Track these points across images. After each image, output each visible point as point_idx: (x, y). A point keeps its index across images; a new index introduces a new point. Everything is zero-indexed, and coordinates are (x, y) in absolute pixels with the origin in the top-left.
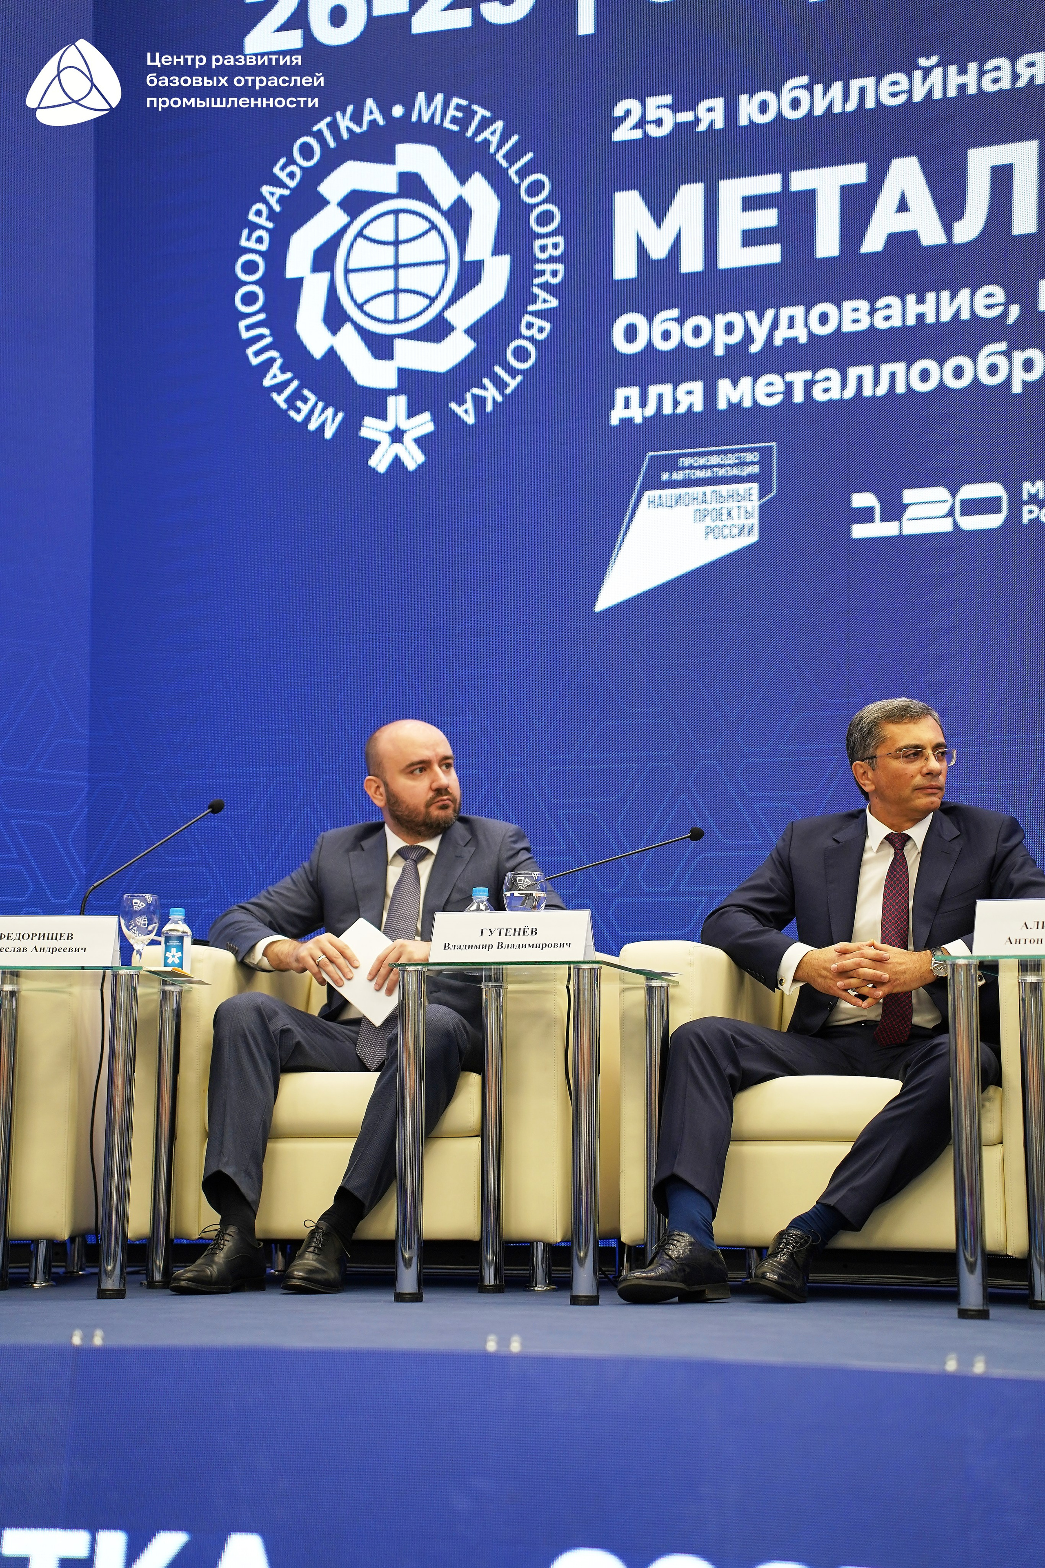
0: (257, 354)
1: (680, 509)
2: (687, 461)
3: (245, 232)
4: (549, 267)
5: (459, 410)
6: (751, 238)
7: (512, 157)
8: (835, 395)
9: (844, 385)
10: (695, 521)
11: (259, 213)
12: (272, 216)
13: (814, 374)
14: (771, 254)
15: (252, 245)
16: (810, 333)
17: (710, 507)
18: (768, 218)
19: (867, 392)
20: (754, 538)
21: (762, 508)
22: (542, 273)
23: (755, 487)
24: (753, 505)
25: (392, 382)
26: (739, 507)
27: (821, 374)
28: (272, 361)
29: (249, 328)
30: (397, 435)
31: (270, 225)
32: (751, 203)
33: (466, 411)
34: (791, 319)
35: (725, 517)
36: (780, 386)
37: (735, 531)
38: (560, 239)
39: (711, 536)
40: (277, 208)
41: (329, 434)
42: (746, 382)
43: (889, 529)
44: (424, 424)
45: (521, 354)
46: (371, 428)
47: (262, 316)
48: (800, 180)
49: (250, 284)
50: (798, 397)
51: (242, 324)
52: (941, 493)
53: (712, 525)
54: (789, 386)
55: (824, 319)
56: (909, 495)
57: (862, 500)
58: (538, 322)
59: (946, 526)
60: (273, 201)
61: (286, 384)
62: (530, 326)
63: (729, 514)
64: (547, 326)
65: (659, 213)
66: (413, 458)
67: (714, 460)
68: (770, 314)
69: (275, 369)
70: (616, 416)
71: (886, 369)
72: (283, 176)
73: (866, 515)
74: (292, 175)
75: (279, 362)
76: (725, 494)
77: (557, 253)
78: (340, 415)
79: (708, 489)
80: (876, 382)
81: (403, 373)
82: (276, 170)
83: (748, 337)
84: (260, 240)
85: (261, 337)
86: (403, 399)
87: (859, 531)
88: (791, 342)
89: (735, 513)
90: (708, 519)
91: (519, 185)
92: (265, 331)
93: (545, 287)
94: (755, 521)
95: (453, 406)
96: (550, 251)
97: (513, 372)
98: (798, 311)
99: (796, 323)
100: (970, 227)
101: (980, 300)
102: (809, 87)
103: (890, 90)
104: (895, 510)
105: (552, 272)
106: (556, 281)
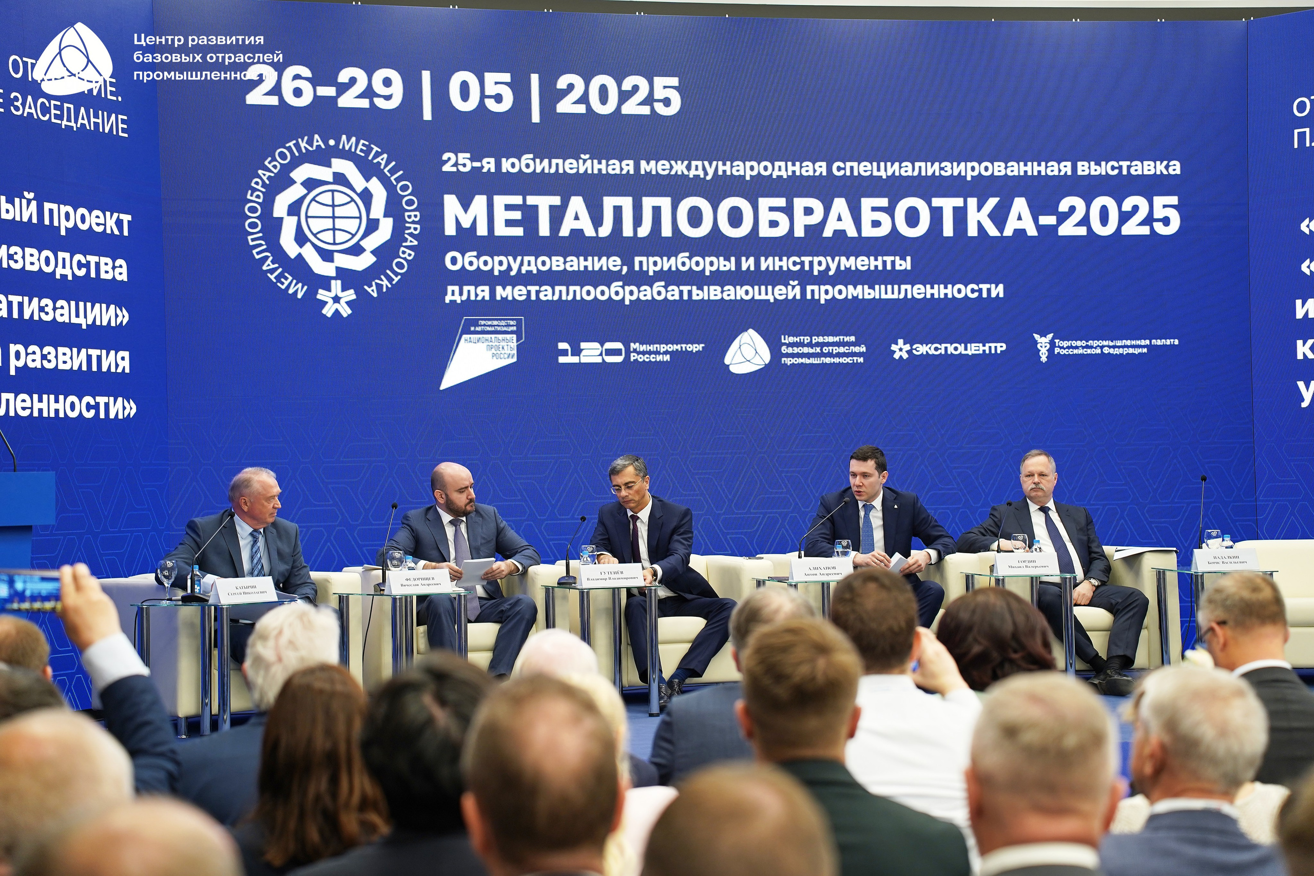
0: (258, 253)
1: (480, 344)
2: (483, 322)
3: (250, 192)
4: (413, 226)
5: (369, 290)
6: (509, 223)
7: (392, 171)
8: (550, 298)
9: (553, 294)
10: (487, 350)
11: (257, 183)
12: (264, 185)
13: (540, 288)
14: (518, 232)
15: (253, 198)
16: (538, 269)
17: (494, 344)
18: (517, 215)
19: (564, 298)
20: (515, 360)
21: (517, 346)
22: (410, 228)
23: (515, 336)
24: (514, 344)
25: (333, 273)
26: (507, 345)
27: (543, 288)
28: (267, 257)
29: (253, 240)
30: (336, 299)
31: (264, 190)
32: (508, 207)
33: (373, 291)
34: (529, 262)
35: (501, 349)
36: (524, 292)
37: (506, 356)
38: (418, 213)
39: (495, 357)
40: (267, 182)
41: (300, 296)
42: (509, 288)
43: (574, 360)
44: (350, 295)
45: (400, 266)
46: (322, 295)
47: (260, 235)
48: (531, 200)
49: (253, 218)
50: (533, 297)
52: (596, 345)
53: (495, 352)
54: (529, 292)
55: (544, 263)
56: (583, 345)
57: (563, 346)
58: (408, 251)
59: (599, 360)
60: (265, 178)
61: (276, 269)
62: (404, 252)
63: (503, 348)
64: (413, 253)
65: (466, 206)
66: (346, 311)
67: (495, 323)
68: (519, 258)
69: (269, 262)
70: (448, 298)
71: (572, 288)
72: (270, 166)
73: (564, 353)
74: (275, 167)
75: (271, 258)
76: (501, 339)
77: (417, 219)
78: (306, 288)
79: (493, 336)
80: (568, 294)
81: (338, 269)
82: (266, 163)
83: (509, 268)
84: (258, 197)
85: (261, 245)
86: (339, 282)
87: (562, 360)
88: (529, 272)
89: (505, 348)
90: (493, 350)
91: (397, 185)
92: (263, 243)
93: (411, 235)
94: (515, 352)
95: (366, 287)
96: (413, 218)
97: (396, 274)
98: (532, 259)
99: (531, 264)
100: (605, 230)
101: (614, 263)
102: (534, 160)
103: (569, 166)
104: (577, 352)
105: (414, 228)
106: (416, 233)
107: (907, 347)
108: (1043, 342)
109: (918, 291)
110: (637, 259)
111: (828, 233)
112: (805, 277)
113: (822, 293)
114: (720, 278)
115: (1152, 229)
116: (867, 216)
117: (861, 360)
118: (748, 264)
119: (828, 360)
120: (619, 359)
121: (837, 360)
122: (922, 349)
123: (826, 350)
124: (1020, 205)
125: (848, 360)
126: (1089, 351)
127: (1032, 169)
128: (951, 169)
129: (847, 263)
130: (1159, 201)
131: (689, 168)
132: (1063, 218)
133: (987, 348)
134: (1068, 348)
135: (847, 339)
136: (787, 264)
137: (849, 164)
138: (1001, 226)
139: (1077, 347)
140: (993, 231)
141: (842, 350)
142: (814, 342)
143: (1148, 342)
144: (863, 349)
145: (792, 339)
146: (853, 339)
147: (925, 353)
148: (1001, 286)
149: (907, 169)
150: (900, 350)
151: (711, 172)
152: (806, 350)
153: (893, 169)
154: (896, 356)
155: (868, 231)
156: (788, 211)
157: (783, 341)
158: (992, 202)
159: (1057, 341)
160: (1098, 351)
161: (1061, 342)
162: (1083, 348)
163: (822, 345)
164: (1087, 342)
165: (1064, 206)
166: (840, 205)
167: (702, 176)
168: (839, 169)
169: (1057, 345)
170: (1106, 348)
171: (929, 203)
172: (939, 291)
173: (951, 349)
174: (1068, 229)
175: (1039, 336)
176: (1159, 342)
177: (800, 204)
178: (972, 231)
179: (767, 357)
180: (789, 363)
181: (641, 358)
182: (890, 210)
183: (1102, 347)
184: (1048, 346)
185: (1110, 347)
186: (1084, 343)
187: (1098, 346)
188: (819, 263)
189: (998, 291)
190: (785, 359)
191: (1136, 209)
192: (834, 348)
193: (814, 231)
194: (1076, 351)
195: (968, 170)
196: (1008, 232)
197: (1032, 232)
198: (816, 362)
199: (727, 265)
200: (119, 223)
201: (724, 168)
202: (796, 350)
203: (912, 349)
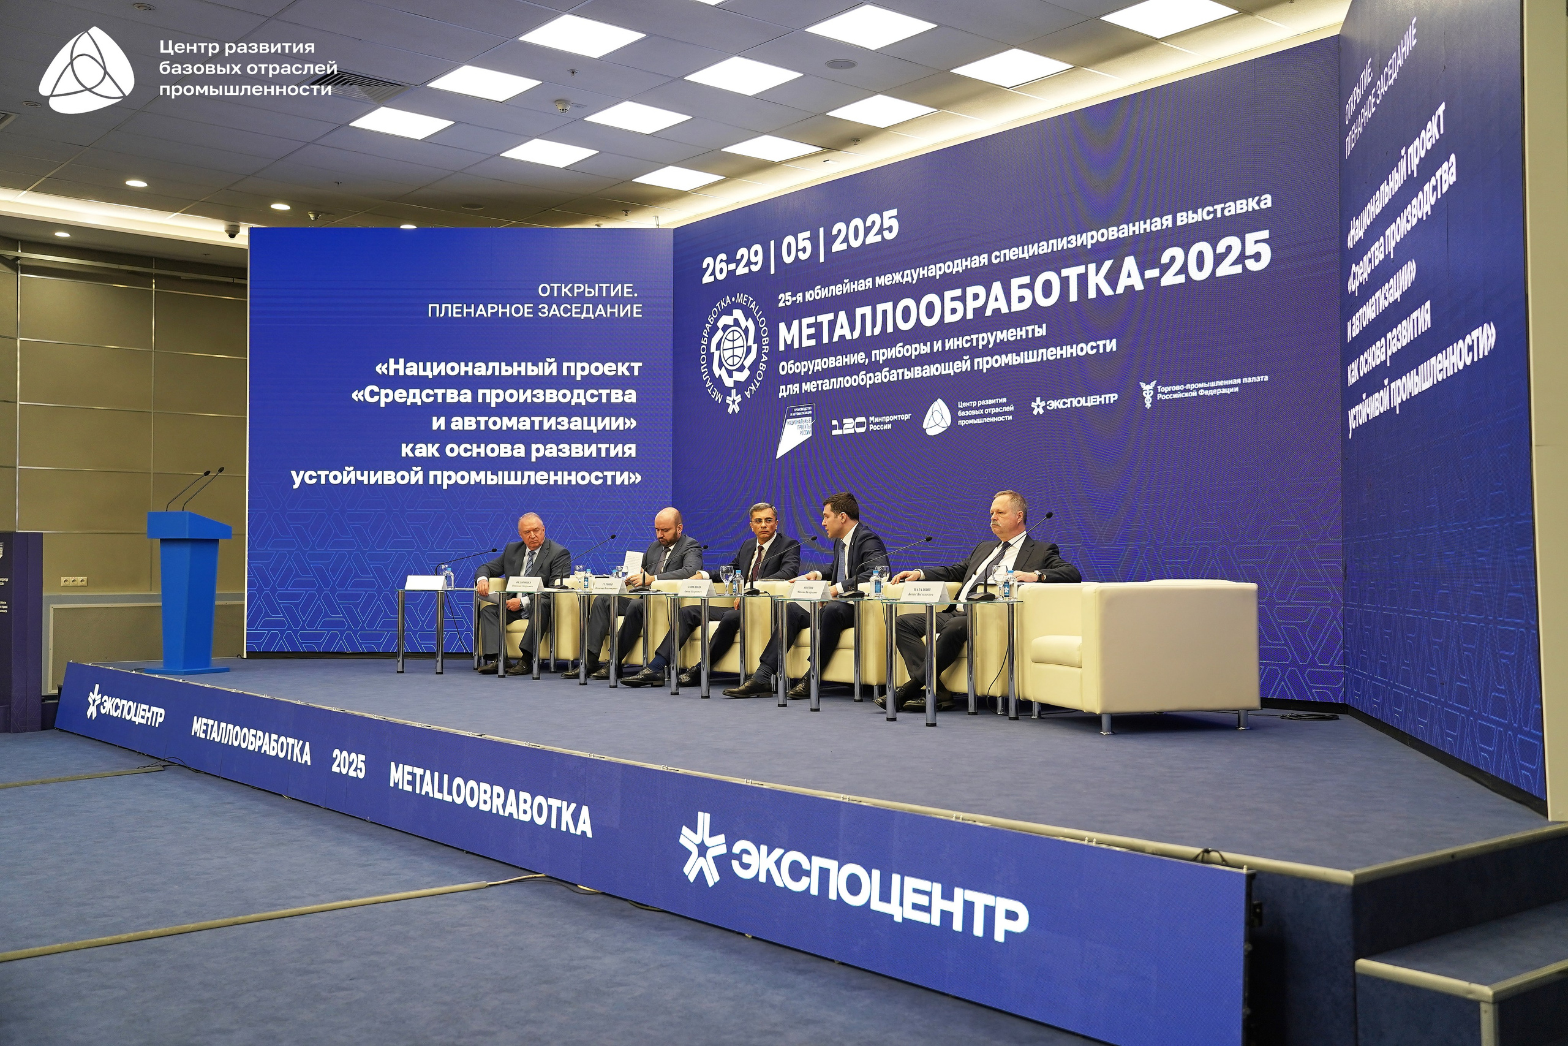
0: (705, 377)
1: (795, 425)
2: (796, 410)
3: (702, 339)
4: (765, 347)
5: (746, 393)
6: (809, 337)
7: (757, 313)
8: (828, 388)
9: (830, 385)
10: (798, 429)
11: (705, 333)
12: (708, 333)
14: (813, 342)
16: (822, 368)
17: (801, 425)
18: (812, 331)
19: (835, 387)
20: (811, 435)
21: (812, 425)
22: (764, 349)
23: (811, 418)
24: (810, 424)
25: (732, 385)
27: (825, 381)
29: (704, 369)
30: (734, 402)
31: (708, 337)
32: (809, 326)
33: (748, 394)
34: (818, 363)
35: (804, 428)
36: (816, 385)
37: (807, 433)
38: (768, 338)
39: (801, 434)
41: (719, 402)
42: (808, 384)
43: (841, 432)
44: (739, 398)
45: (759, 375)
46: (728, 400)
47: (706, 365)
48: (819, 319)
49: (703, 355)
50: (819, 389)
51: (702, 367)
52: (851, 420)
54: (818, 385)
55: (825, 363)
56: (845, 421)
57: (835, 422)
58: (763, 365)
59: (852, 431)
60: (709, 329)
62: (761, 366)
64: (765, 366)
65: (789, 329)
66: (737, 409)
67: (802, 409)
68: (813, 362)
69: (708, 382)
70: (781, 394)
71: (839, 380)
72: (710, 321)
73: (835, 427)
74: (712, 321)
75: (709, 380)
76: (804, 420)
78: (722, 396)
79: (800, 419)
80: (837, 384)
81: (735, 382)
82: (708, 319)
83: (809, 369)
84: (705, 341)
85: (706, 371)
86: (735, 391)
87: (835, 433)
88: (818, 371)
89: (806, 426)
90: (801, 429)
91: (759, 321)
93: (765, 354)
94: (811, 429)
96: (766, 342)
98: (819, 361)
99: (819, 365)
100: (857, 334)
101: (860, 358)
102: (821, 289)
103: (838, 290)
104: (841, 426)
105: (766, 350)
106: (767, 352)
107: (1043, 404)
108: (1147, 389)
109: (1050, 354)
110: (874, 352)
111: (988, 313)
112: (974, 352)
113: (984, 364)
114: (922, 360)
115: (1244, 267)
116: (1015, 293)
117: (1010, 418)
118: (938, 346)
119: (987, 420)
120: (862, 430)
121: (994, 419)
122: (1054, 404)
123: (987, 411)
124: (1130, 263)
125: (1001, 419)
126: (1187, 395)
127: (1139, 227)
128: (1076, 241)
129: (1002, 335)
130: (1250, 237)
131: (903, 277)
132: (1164, 269)
133: (1102, 399)
134: (1169, 393)
135: (1001, 401)
136: (961, 342)
137: (1003, 252)
138: (1113, 285)
139: (1176, 392)
140: (1107, 291)
141: (998, 410)
142: (979, 405)
143: (1239, 381)
144: (1011, 408)
145: (965, 404)
146: (1005, 400)
147: (1056, 408)
148: (1114, 341)
149: (1043, 248)
150: (1038, 407)
151: (915, 277)
152: (974, 412)
153: (1033, 250)
154: (1035, 413)
155: (1016, 307)
156: (962, 299)
157: (959, 406)
158: (1108, 264)
159: (1159, 387)
160: (1194, 394)
161: (1163, 388)
162: (1182, 391)
163: (984, 407)
164: (1185, 385)
165: (1165, 259)
166: (997, 287)
167: (910, 282)
168: (996, 257)
169: (1159, 391)
170: (1202, 391)
171: (1059, 274)
172: (1067, 351)
173: (1075, 403)
174: (1170, 279)
175: (1144, 384)
176: (1250, 380)
177: (971, 291)
178: (1092, 294)
179: (948, 420)
180: (963, 425)
181: (876, 428)
182: (1031, 286)
183: (1198, 390)
184: (1152, 392)
185: (1205, 389)
186: (1182, 387)
187: (1195, 389)
188: (984, 339)
189: (1112, 345)
190: (960, 421)
191: (1229, 249)
192: (992, 409)
193: (979, 311)
194: (1175, 396)
195: (1088, 239)
196: (1120, 290)
197: (1139, 286)
198: (980, 422)
199: (924, 349)
200: (631, 369)
201: (923, 272)
202: (968, 413)
203: (1046, 405)
